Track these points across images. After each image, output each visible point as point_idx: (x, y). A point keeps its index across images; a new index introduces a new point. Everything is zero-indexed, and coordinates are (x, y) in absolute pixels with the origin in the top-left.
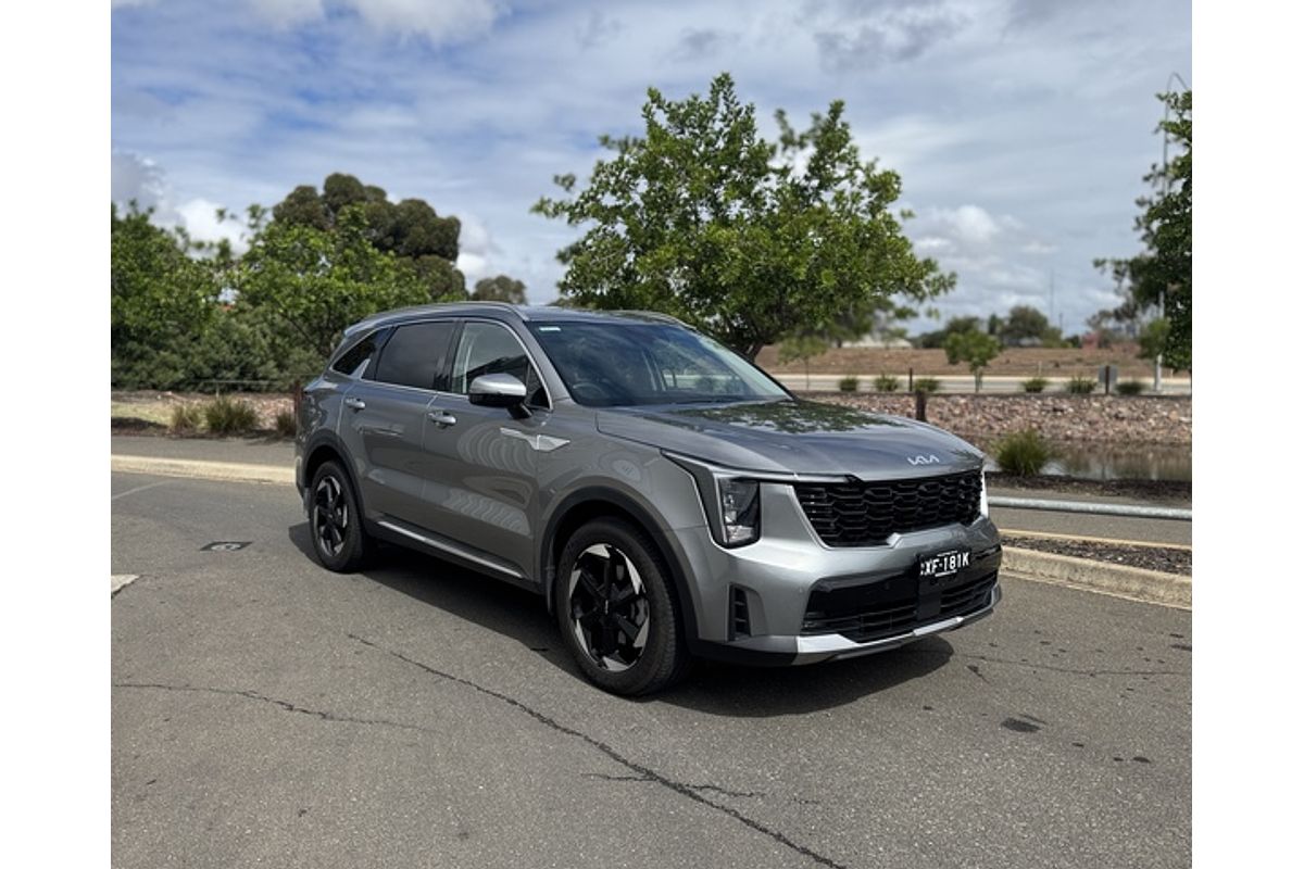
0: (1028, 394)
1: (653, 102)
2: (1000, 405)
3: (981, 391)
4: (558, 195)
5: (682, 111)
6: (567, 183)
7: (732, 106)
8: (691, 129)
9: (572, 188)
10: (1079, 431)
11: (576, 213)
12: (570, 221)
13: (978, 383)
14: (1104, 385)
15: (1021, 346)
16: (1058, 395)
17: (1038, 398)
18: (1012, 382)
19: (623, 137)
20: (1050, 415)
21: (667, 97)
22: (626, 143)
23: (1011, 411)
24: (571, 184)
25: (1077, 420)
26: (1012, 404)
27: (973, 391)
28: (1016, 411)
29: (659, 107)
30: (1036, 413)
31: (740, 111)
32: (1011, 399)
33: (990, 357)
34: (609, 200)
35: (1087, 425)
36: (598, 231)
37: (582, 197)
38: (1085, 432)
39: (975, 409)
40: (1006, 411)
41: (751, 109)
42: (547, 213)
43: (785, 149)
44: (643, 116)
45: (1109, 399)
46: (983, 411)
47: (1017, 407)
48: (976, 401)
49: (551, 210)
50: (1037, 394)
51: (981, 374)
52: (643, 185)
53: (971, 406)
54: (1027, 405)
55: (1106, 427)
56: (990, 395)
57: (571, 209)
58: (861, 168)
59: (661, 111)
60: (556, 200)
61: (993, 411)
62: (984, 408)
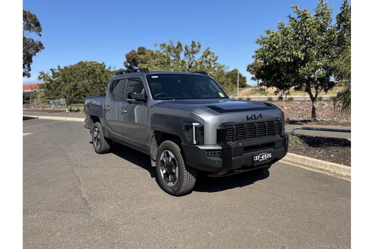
2: (308, 104)
20: (321, 106)
39: (301, 105)
46: (303, 105)
61: (306, 105)
62: (303, 104)
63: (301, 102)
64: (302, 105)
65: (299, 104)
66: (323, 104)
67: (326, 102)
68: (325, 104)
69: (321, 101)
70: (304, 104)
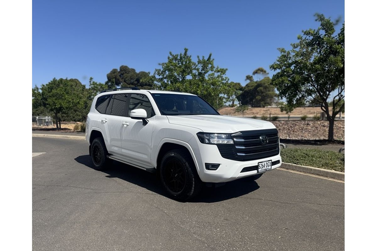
0: (301, 120)
13: (289, 117)
14: (322, 117)
25: (313, 127)
27: (287, 119)
30: (302, 125)
33: (292, 110)
45: (323, 121)
47: (297, 124)
63: (286, 122)
64: (287, 125)
65: (284, 123)
66: (308, 123)
67: (311, 122)
68: (310, 123)
69: (306, 121)
70: (288, 124)
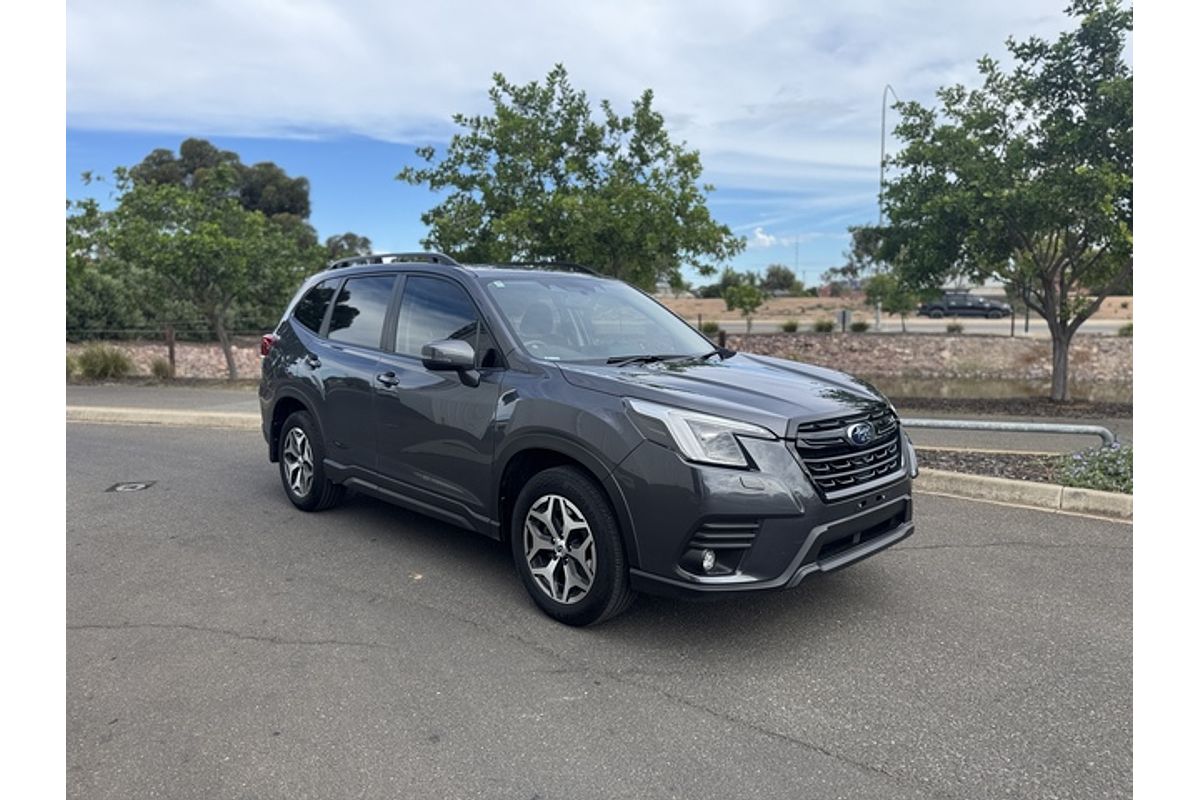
0: (786, 334)
1: (499, 84)
2: (766, 342)
3: (752, 332)
4: (420, 165)
5: (525, 94)
6: (427, 154)
7: (567, 93)
8: (533, 111)
9: (432, 159)
10: (824, 361)
11: (436, 182)
12: (431, 188)
13: (749, 325)
14: (841, 325)
15: (775, 296)
16: (809, 334)
17: (795, 336)
18: (774, 323)
19: (475, 117)
20: (803, 349)
21: (510, 81)
22: (478, 120)
23: (774, 347)
24: (431, 154)
25: (822, 353)
26: (775, 341)
27: (744, 330)
28: (779, 347)
29: (505, 90)
30: (792, 348)
31: (573, 99)
32: (774, 338)
33: (758, 304)
34: (465, 170)
35: (829, 355)
36: (455, 197)
37: (442, 166)
38: (829, 362)
40: (771, 347)
41: (584, 95)
42: (410, 180)
43: (612, 131)
44: (491, 99)
45: (845, 335)
47: (778, 344)
48: (748, 339)
49: (413, 177)
50: (793, 333)
51: (751, 319)
52: (493, 157)
53: (744, 343)
54: (786, 342)
55: (843, 357)
56: (758, 335)
57: (432, 177)
58: (671, 149)
59: (506, 94)
60: (419, 168)
61: (761, 347)
62: (754, 345)
68: (813, 342)
69: (798, 337)
